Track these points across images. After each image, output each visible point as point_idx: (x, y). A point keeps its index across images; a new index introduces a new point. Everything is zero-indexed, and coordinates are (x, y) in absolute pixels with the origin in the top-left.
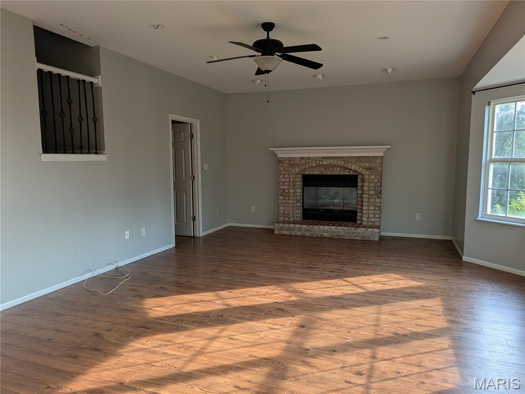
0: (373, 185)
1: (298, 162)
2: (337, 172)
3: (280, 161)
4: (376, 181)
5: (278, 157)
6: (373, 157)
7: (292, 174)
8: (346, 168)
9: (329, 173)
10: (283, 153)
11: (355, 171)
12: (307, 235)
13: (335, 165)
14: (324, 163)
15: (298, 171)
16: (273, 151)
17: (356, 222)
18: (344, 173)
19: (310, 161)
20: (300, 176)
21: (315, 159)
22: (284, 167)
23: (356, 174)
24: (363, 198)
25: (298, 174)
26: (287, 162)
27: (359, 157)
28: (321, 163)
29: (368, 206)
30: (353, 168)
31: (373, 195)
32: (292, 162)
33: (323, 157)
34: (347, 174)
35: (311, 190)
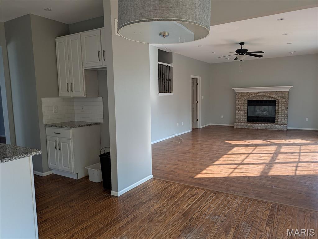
0: (284, 104)
1: (246, 94)
2: (265, 99)
3: (236, 94)
4: (285, 102)
5: (236, 92)
6: (284, 91)
7: (243, 100)
8: (270, 97)
9: (261, 99)
10: (238, 90)
11: (275, 98)
12: (250, 128)
13: (264, 96)
14: (259, 95)
15: (245, 98)
16: (233, 89)
17: (275, 122)
18: (269, 99)
19: (252, 94)
20: (246, 101)
21: (254, 93)
22: (239, 97)
23: (275, 99)
24: (278, 111)
25: (246, 100)
26: (240, 94)
27: (277, 92)
28: (257, 95)
29: (281, 114)
30: (274, 97)
31: (284, 109)
32: (243, 95)
33: (259, 92)
34: (270, 99)
35: (252, 108)
